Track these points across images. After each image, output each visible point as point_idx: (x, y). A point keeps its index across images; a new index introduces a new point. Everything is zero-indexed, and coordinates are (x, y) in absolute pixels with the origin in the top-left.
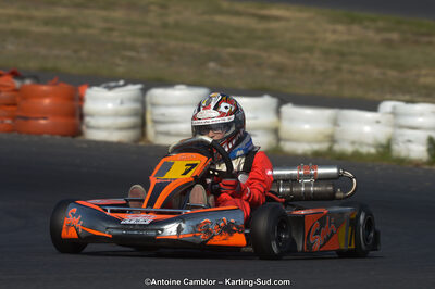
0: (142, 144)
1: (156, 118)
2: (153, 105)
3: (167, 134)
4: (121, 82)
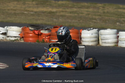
0: (98, 46)
1: (102, 38)
2: (101, 35)
3: (105, 43)
4: (92, 28)
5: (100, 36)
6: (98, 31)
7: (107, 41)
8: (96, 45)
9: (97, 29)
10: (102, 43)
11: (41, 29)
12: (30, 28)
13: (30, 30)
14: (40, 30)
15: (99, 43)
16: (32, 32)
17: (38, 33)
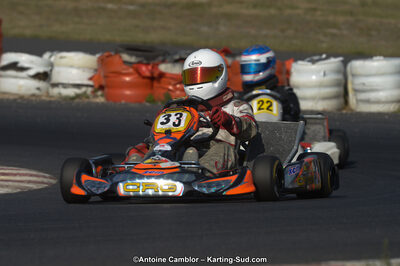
5: (350, 78)
6: (345, 63)
7: (372, 96)
8: (340, 110)
9: (341, 59)
10: (358, 104)
11: (161, 58)
12: (126, 57)
13: (125, 62)
14: (156, 61)
15: (346, 102)
16: (131, 70)
17: (152, 73)
